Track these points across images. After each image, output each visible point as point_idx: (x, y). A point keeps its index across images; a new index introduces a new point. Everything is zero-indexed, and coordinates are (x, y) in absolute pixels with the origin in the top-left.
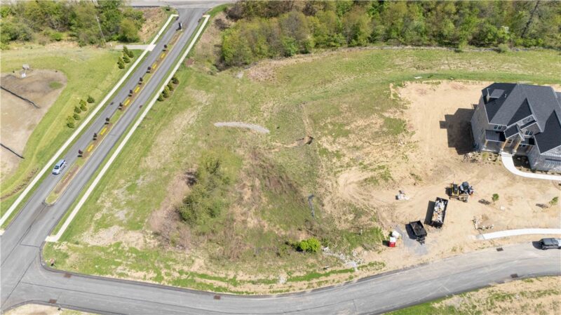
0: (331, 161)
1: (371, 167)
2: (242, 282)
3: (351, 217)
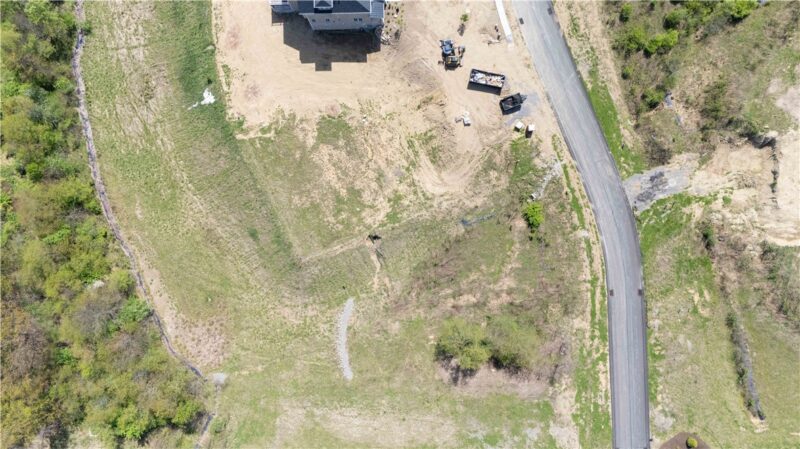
0: (409, 206)
1: (412, 157)
2: (592, 272)
3: (493, 174)
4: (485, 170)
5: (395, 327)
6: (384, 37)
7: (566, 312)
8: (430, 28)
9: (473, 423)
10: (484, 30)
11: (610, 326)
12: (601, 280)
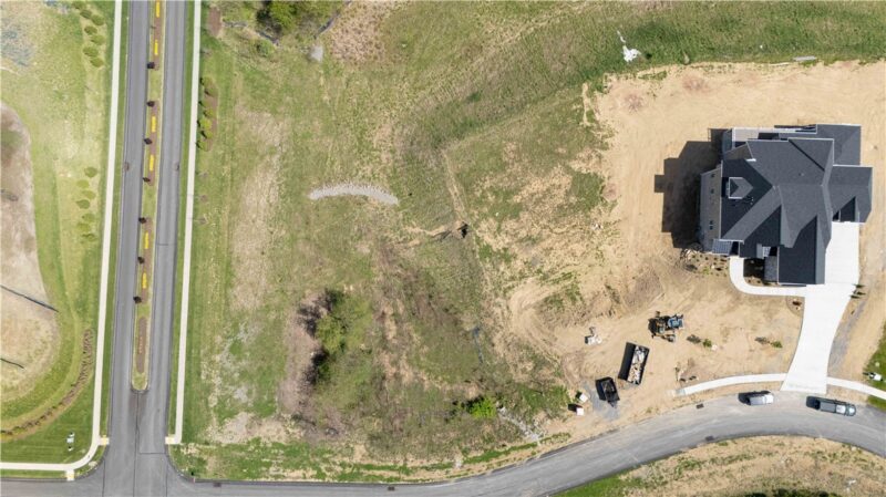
0: (498, 270)
1: (553, 277)
2: (415, 468)
3: (529, 366)
4: (534, 358)
5: (364, 249)
6: (690, 253)
7: (373, 438)
8: (697, 304)
9: (255, 329)
10: (692, 364)
11: (355, 485)
12: (406, 478)
